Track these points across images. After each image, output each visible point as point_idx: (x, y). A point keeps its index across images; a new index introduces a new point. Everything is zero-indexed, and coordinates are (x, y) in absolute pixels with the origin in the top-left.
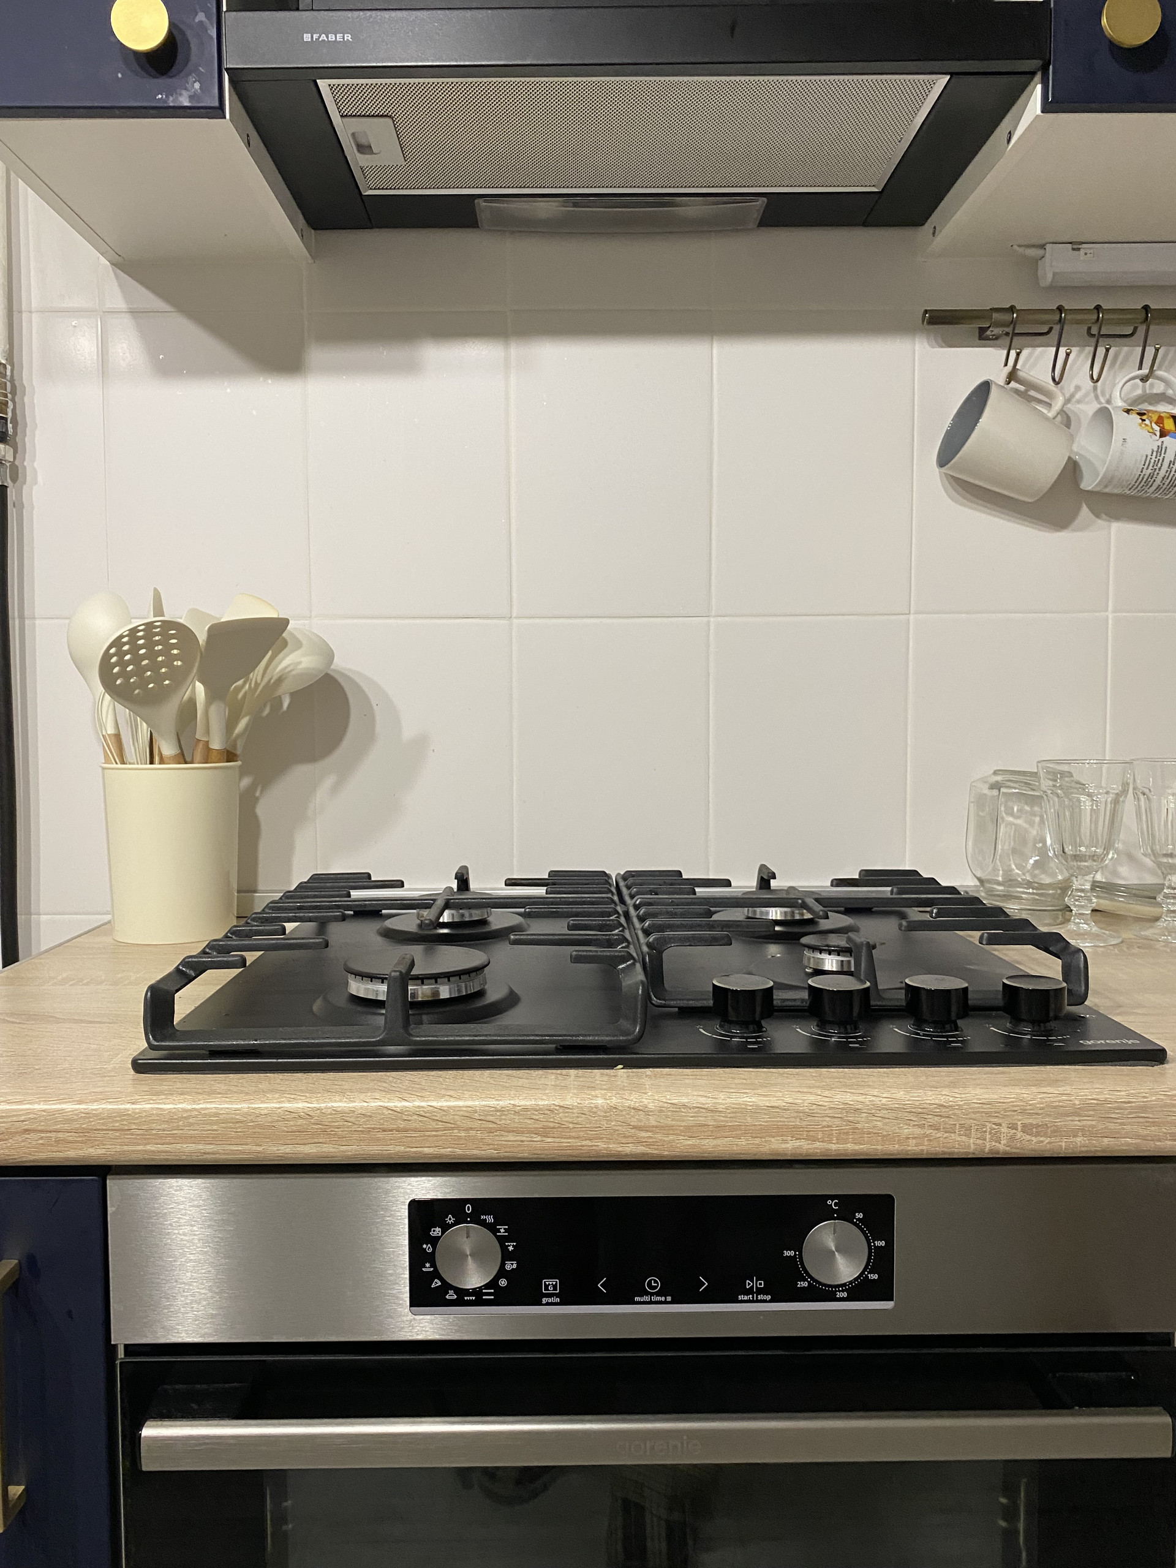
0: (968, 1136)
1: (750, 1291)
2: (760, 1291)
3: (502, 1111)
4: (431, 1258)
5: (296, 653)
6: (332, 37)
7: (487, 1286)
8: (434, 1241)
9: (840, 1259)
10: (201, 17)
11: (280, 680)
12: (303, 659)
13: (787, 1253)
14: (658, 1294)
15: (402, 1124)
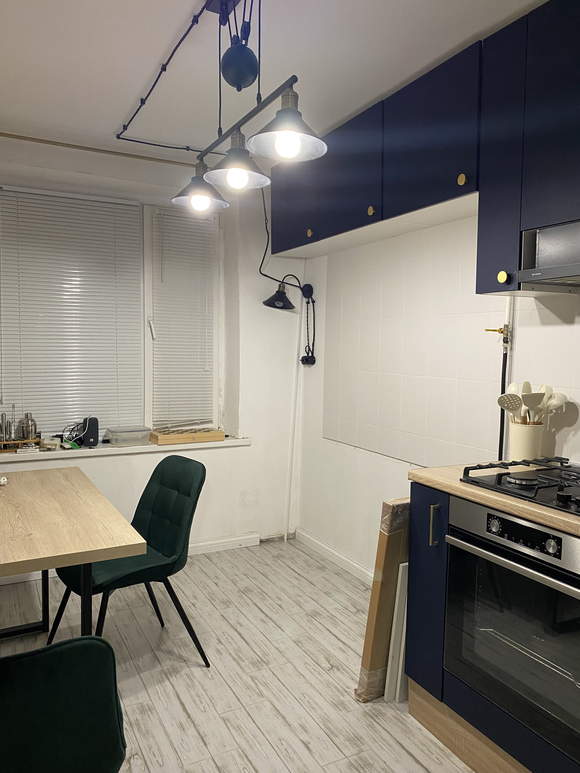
0: (573, 529)
1: (536, 548)
2: (538, 549)
3: (498, 500)
4: (489, 524)
5: (554, 400)
6: (537, 274)
7: (497, 532)
8: (490, 521)
9: (551, 548)
10: (516, 272)
11: (549, 406)
12: (554, 402)
13: (543, 543)
14: (522, 543)
15: (485, 498)
